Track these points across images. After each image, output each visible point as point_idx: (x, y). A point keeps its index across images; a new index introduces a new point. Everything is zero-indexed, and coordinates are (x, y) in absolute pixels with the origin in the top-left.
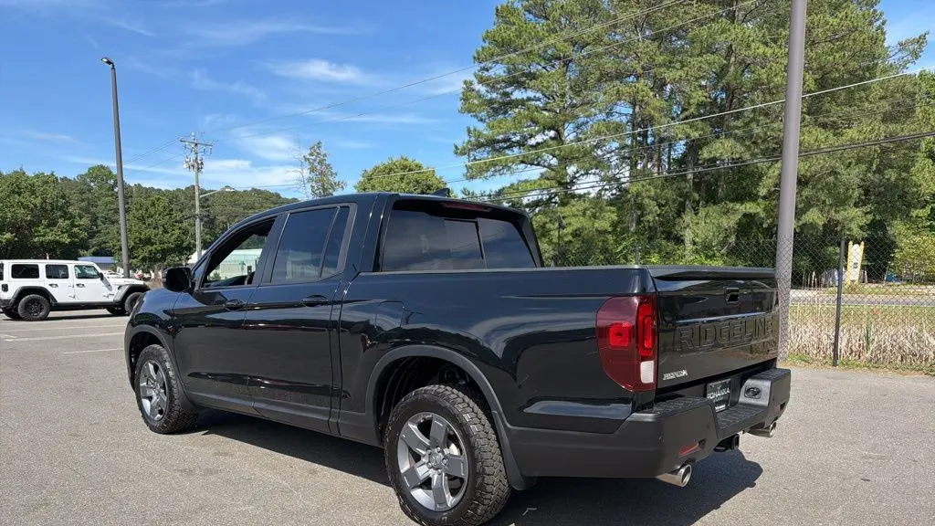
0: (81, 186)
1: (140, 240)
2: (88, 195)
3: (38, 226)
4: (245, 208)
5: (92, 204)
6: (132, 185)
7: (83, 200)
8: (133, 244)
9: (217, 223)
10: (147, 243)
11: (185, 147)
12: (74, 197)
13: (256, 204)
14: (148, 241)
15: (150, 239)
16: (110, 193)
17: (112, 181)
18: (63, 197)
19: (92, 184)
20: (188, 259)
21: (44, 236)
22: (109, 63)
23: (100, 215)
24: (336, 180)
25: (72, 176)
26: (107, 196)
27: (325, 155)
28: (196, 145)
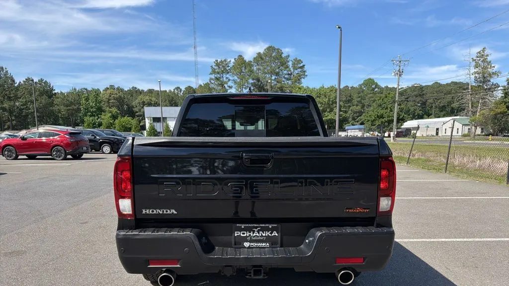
0: (359, 90)
1: (378, 116)
2: (362, 94)
3: (325, 112)
4: (445, 94)
5: (363, 98)
6: (383, 87)
7: (359, 97)
8: (374, 118)
9: (428, 103)
10: (381, 118)
11: (394, 64)
12: (355, 96)
13: (453, 91)
14: (382, 117)
15: (382, 115)
16: (372, 92)
17: (374, 86)
18: (350, 97)
19: (364, 88)
20: (402, 125)
21: (327, 117)
22: (339, 28)
23: (365, 104)
24: (494, 71)
25: (356, 85)
26: (371, 93)
27: (488, 55)
28: (400, 61)
